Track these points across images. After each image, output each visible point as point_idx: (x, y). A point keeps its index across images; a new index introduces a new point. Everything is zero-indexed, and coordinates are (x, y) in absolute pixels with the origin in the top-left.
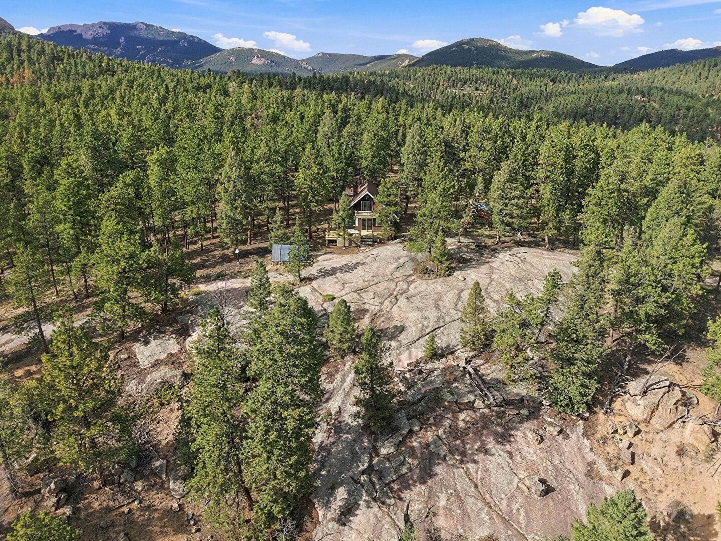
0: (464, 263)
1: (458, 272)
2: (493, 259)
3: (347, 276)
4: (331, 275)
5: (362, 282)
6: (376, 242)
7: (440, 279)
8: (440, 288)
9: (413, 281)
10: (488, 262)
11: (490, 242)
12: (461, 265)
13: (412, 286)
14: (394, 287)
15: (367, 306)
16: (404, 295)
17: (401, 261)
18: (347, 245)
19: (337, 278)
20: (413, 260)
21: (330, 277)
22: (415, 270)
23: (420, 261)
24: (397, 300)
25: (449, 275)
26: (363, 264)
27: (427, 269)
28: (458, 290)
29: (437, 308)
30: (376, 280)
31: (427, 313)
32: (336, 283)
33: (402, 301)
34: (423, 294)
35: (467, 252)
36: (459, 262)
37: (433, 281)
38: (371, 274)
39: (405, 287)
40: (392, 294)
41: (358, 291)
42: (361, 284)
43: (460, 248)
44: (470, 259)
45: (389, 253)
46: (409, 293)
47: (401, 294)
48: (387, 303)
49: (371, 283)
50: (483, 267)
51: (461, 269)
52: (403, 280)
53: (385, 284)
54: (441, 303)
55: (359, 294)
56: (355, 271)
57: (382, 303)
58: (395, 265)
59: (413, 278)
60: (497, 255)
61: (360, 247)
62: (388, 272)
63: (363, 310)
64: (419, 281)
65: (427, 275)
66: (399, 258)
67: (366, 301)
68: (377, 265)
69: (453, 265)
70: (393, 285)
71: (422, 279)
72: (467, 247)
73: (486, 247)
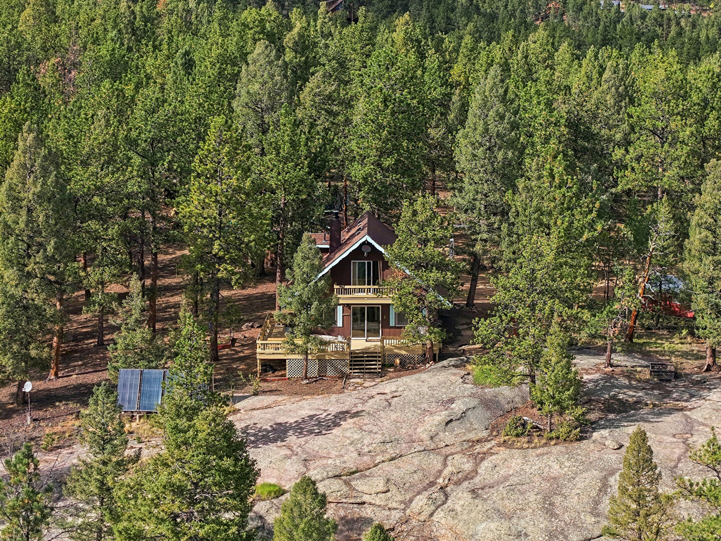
0: (619, 412)
1: (605, 432)
2: (694, 402)
3: (315, 443)
4: (275, 440)
5: (355, 454)
6: (392, 365)
7: (558, 447)
8: (556, 467)
9: (489, 453)
10: (682, 409)
11: (689, 366)
12: (611, 416)
13: (485, 464)
14: (439, 466)
15: (367, 512)
16: (465, 484)
17: (458, 407)
18: (314, 371)
19: (289, 448)
20: (488, 404)
21: (272, 446)
22: (494, 429)
23: (507, 407)
24: (447, 496)
25: (581, 439)
26: (357, 414)
27: (524, 425)
28: (602, 470)
29: (549, 510)
30: (391, 452)
31: (522, 522)
32: (287, 457)
33: (460, 498)
34: (514, 480)
35: (630, 387)
36: (609, 409)
37: (539, 451)
38: (379, 438)
39: (468, 466)
40: (432, 484)
41: (346, 476)
42: (351, 460)
43: (609, 377)
44: (637, 402)
45: (425, 389)
46: (477, 480)
47: (458, 483)
48: (420, 502)
49: (379, 459)
50: (669, 419)
51: (611, 425)
52: (462, 452)
53: (416, 461)
54: (558, 500)
55: (347, 483)
56: (336, 431)
57: (408, 503)
58: (441, 416)
59: (489, 445)
60: (705, 393)
61: (348, 377)
62: (422, 432)
63: (359, 519)
64: (504, 452)
65: (524, 439)
66: (452, 401)
67: (366, 498)
68: (393, 416)
69: (592, 416)
70: (435, 462)
71: (511, 447)
72: (629, 375)
73: (677, 376)
